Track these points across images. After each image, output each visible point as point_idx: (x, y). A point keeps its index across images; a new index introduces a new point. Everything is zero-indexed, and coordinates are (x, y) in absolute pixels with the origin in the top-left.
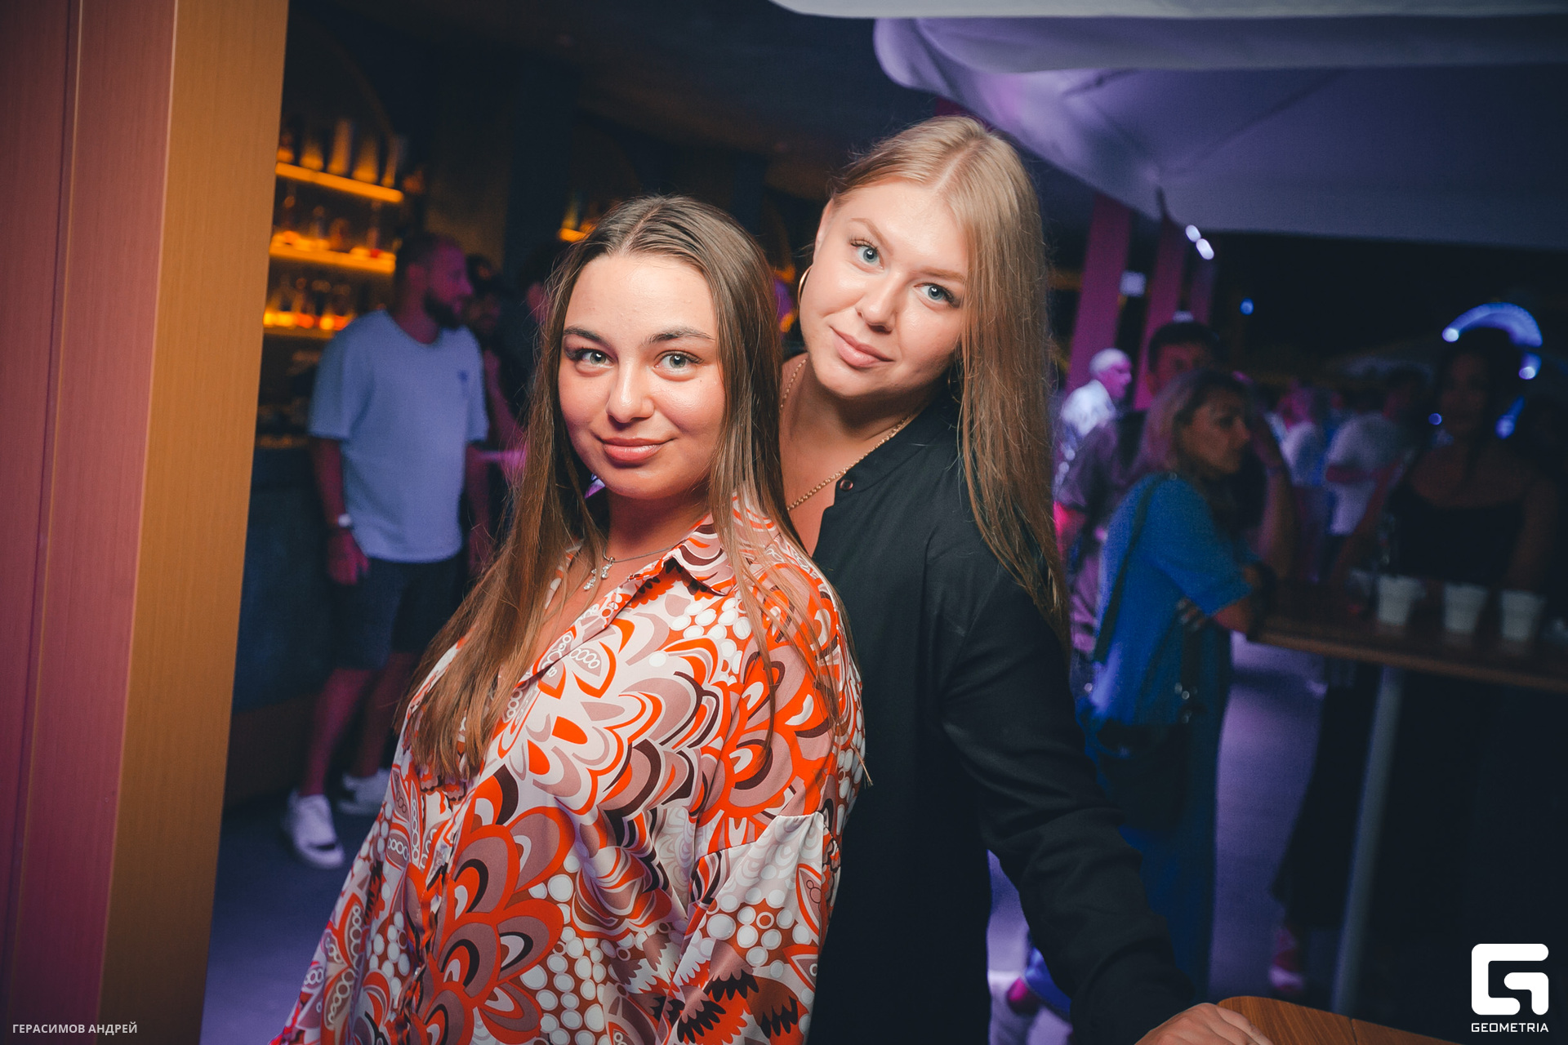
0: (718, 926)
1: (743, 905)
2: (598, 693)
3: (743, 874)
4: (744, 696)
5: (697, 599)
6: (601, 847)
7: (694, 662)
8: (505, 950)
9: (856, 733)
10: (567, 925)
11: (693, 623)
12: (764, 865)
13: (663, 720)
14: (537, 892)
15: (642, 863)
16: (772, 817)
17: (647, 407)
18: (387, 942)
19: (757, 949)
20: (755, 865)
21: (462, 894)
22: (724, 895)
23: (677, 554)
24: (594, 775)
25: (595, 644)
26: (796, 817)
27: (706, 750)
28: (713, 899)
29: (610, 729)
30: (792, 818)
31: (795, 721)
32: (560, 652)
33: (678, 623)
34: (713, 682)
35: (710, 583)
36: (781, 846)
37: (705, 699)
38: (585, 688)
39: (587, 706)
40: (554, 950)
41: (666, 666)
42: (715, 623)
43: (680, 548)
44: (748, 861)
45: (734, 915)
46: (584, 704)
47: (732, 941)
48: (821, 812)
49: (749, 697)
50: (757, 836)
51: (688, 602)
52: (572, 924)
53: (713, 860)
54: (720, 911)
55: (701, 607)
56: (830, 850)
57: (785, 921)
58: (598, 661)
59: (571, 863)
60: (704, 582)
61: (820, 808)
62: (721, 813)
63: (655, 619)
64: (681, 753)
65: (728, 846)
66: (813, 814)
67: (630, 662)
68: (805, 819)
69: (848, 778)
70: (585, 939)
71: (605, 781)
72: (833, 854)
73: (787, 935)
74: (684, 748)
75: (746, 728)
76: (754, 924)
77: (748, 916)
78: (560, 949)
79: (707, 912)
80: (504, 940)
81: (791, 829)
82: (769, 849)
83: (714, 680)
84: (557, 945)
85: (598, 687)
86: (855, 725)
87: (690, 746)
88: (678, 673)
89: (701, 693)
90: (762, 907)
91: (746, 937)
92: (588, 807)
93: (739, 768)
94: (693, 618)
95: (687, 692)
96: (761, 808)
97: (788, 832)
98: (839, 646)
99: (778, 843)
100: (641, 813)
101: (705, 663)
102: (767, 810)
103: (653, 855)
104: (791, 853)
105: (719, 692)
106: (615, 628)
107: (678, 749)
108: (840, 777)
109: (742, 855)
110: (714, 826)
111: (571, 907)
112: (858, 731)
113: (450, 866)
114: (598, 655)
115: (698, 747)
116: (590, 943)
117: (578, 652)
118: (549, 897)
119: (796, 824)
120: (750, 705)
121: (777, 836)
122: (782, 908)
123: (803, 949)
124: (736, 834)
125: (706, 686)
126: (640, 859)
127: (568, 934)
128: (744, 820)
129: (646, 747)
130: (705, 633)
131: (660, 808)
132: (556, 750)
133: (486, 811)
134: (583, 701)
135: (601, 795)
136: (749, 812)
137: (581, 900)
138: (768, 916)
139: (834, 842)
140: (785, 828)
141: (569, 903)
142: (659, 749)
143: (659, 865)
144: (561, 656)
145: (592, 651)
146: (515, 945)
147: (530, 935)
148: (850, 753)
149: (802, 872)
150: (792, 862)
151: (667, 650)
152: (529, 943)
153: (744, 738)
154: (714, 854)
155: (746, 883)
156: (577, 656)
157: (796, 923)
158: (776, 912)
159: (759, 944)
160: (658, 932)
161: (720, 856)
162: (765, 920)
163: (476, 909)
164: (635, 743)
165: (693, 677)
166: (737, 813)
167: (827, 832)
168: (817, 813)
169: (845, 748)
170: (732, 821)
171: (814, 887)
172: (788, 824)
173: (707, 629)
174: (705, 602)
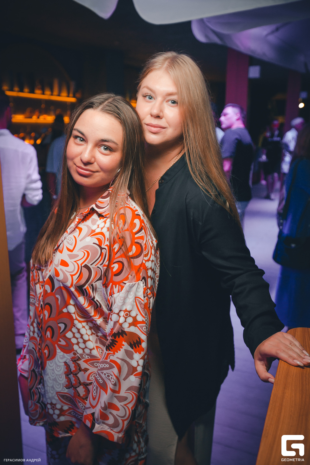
0: (114, 317)
1: (120, 311)
2: (71, 251)
3: (119, 302)
4: (114, 248)
5: (100, 219)
6: (79, 297)
7: (98, 239)
8: (60, 328)
9: (152, 255)
10: (75, 319)
11: (98, 227)
12: (125, 299)
13: (90, 257)
14: (65, 310)
15: (92, 300)
16: (125, 284)
17: (93, 160)
18: (34, 328)
19: (125, 323)
20: (122, 299)
21: (46, 313)
22: (114, 308)
23: (94, 206)
24: (72, 276)
25: (71, 236)
26: (133, 283)
27: (104, 266)
28: (112, 310)
29: (75, 262)
30: (131, 283)
31: (130, 254)
32: (63, 239)
33: (94, 227)
34: (105, 245)
35: (104, 214)
36: (129, 292)
37: (103, 250)
38: (69, 250)
39: (69, 255)
40: (73, 327)
41: (91, 241)
42: (104, 227)
43: (95, 204)
44: (120, 298)
45: (118, 314)
46: (68, 255)
47: (118, 321)
48: (142, 281)
49: (115, 248)
50: (122, 289)
51: (97, 220)
52: (76, 319)
53: (110, 298)
54: (114, 313)
55: (100, 222)
56: (147, 292)
57: (133, 314)
58: (72, 241)
59: (72, 302)
60: (102, 214)
61: (141, 279)
62: (111, 284)
63: (88, 226)
64: (98, 267)
65: (114, 294)
66: (138, 282)
67: (81, 241)
68: (135, 284)
69: (150, 270)
70: (82, 323)
71: (75, 277)
72: (148, 293)
73: (135, 318)
74: (99, 265)
75: (115, 257)
76: (124, 316)
77: (122, 314)
78: (75, 326)
79: (111, 314)
80: (60, 325)
81: (131, 287)
82: (125, 294)
83: (105, 244)
84: (73, 325)
85: (72, 249)
86: (151, 253)
87: (100, 265)
88: (94, 243)
89: (101, 249)
90: (126, 311)
91: (122, 320)
92: (72, 285)
93: (114, 270)
94: (98, 225)
95: (97, 249)
96: (122, 281)
97: (131, 288)
98: (143, 230)
99: (128, 292)
100: (87, 286)
101: (102, 239)
102: (124, 282)
103: (94, 298)
104: (132, 294)
105: (106, 247)
106: (77, 230)
107: (97, 266)
108: (148, 269)
109: (118, 296)
110: (110, 288)
111: (75, 314)
112: (153, 255)
113: (43, 305)
114: (72, 239)
115: (102, 265)
116: (84, 324)
117: (67, 238)
118: (68, 312)
119: (133, 285)
120: (116, 250)
121: (128, 289)
122: (131, 310)
123: (140, 323)
124: (116, 290)
125: (103, 246)
126: (91, 299)
127: (76, 322)
128: (117, 285)
129: (86, 267)
130: (101, 230)
131: (94, 284)
132: (61, 270)
133: (48, 288)
134: (67, 254)
135: (75, 282)
136: (119, 283)
137: (78, 312)
138: (128, 313)
139: (148, 289)
140: (129, 287)
141: (74, 313)
142: (91, 267)
143: (97, 300)
144: (63, 240)
145: (71, 238)
146: (62, 326)
147: (66, 323)
148: (150, 262)
149: (137, 299)
150: (133, 297)
151: (91, 236)
152: (66, 326)
153: (115, 261)
154: (111, 296)
155: (121, 304)
156: (67, 240)
157: (137, 315)
158: (130, 312)
159: (125, 321)
160: (103, 320)
161: (112, 297)
162: (127, 315)
163: (51, 317)
164: (83, 265)
165: (98, 244)
166: (115, 284)
167: (145, 287)
168: (140, 281)
169: (148, 260)
170: (114, 286)
171: (141, 304)
172: (130, 285)
173: (102, 228)
174: (102, 220)
